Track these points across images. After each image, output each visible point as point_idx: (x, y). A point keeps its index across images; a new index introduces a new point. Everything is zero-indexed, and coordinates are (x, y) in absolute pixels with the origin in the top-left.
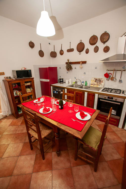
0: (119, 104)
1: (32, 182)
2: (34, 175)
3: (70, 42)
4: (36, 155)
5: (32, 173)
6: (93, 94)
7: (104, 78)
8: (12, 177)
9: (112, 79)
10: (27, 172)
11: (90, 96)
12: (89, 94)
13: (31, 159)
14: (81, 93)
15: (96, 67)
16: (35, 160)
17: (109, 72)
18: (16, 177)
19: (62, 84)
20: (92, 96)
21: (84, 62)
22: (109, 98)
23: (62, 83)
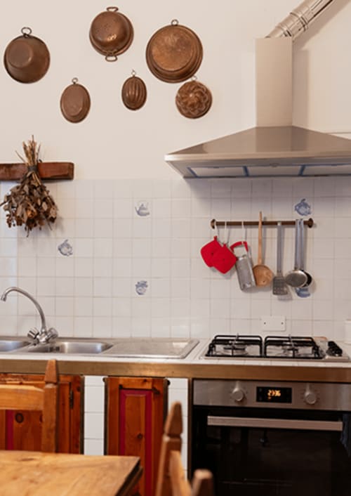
0: (337, 426)
6: (148, 386)
11: (130, 397)
12: (121, 387)
15: (142, 208)
20: (143, 396)
22: (262, 394)
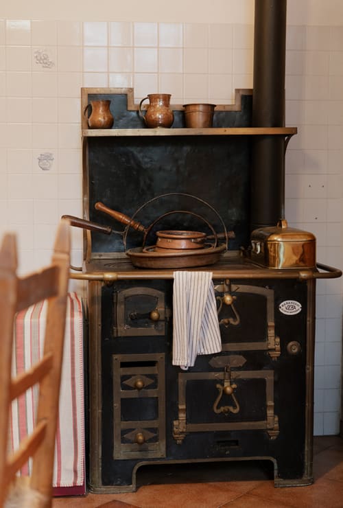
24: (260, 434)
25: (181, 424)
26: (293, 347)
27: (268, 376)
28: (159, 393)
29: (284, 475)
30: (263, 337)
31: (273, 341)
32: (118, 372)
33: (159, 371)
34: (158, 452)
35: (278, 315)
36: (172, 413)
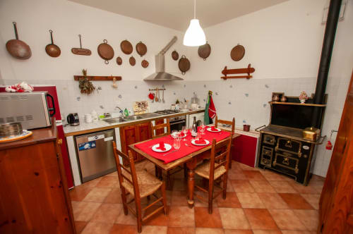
0: (184, 121)
1: (251, 207)
2: (244, 206)
3: (80, 36)
4: (219, 207)
5: (243, 209)
7: (149, 101)
8: (253, 228)
9: (157, 100)
10: (243, 213)
13: (226, 212)
14: (145, 125)
16: (226, 207)
17: (152, 92)
18: (251, 224)
19: (76, 128)
21: (119, 79)
23: (75, 124)
24: (294, 171)
25: (275, 162)
26: (305, 156)
27: (298, 160)
28: (271, 156)
29: (297, 181)
30: (297, 151)
31: (300, 153)
32: (263, 149)
33: (272, 152)
34: (270, 166)
35: (302, 148)
36: (273, 160)
